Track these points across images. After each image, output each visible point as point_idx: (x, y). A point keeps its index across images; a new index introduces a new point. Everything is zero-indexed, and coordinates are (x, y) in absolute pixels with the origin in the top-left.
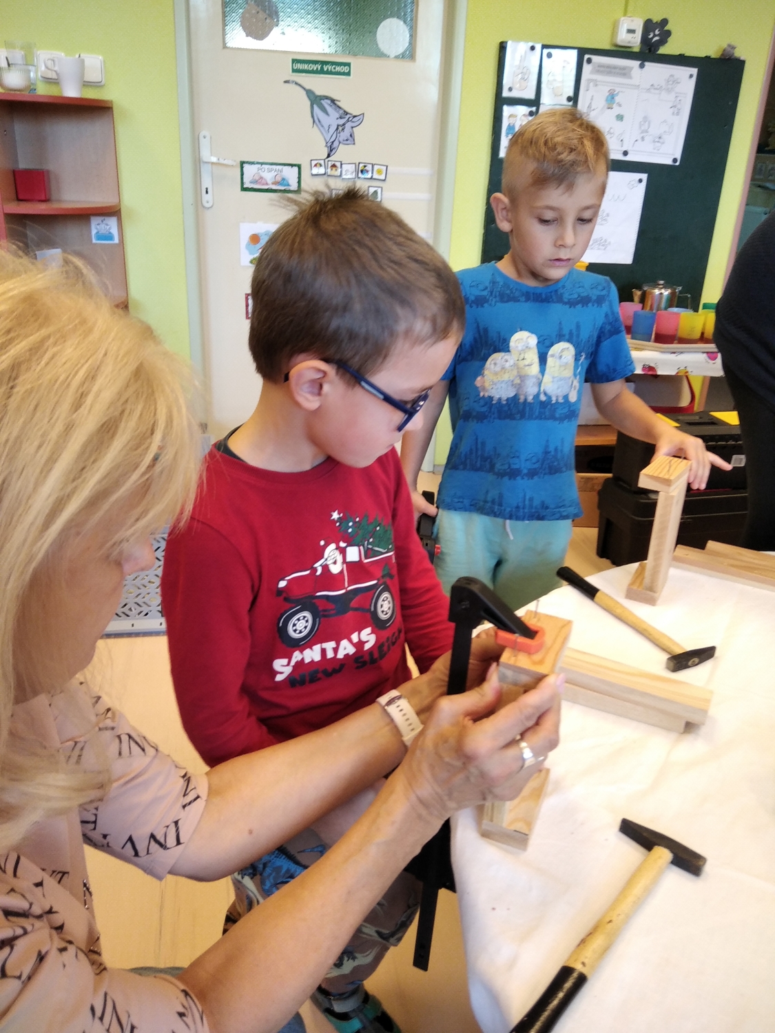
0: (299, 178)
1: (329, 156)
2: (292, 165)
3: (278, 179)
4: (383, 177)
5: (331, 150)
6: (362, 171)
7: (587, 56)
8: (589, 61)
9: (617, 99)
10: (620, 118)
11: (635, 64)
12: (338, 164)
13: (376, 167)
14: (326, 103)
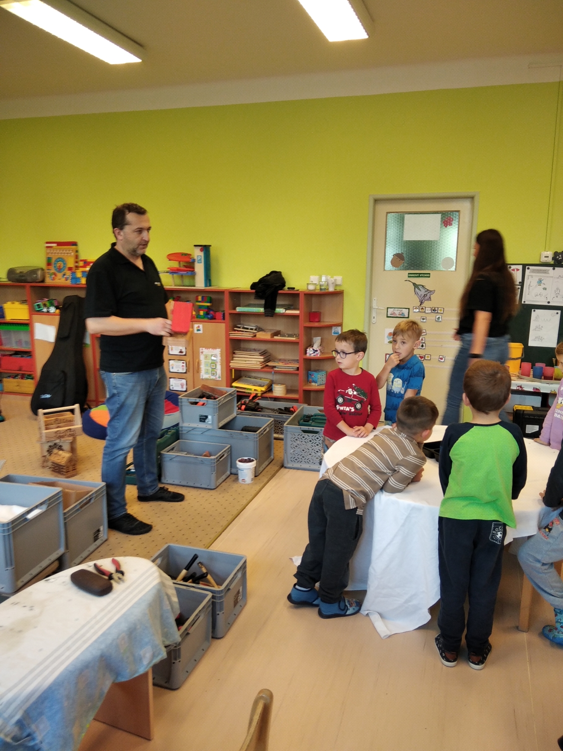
0: (409, 313)
1: (421, 305)
2: (406, 308)
3: (401, 313)
4: (442, 312)
5: (421, 303)
6: (434, 310)
12: (424, 308)
13: (439, 309)
14: (420, 287)
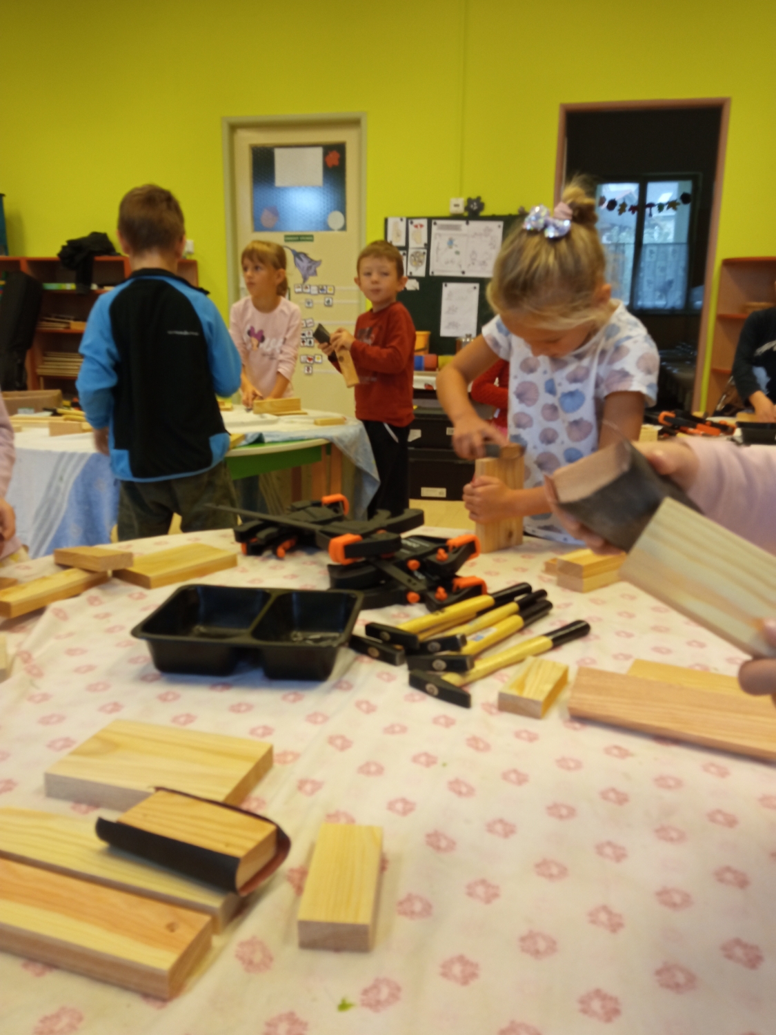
1: (304, 282)
4: (332, 292)
5: (305, 279)
6: (321, 290)
7: (433, 221)
8: (435, 224)
9: (455, 242)
10: (457, 253)
11: (462, 223)
12: (308, 287)
13: (328, 287)
14: (302, 256)
